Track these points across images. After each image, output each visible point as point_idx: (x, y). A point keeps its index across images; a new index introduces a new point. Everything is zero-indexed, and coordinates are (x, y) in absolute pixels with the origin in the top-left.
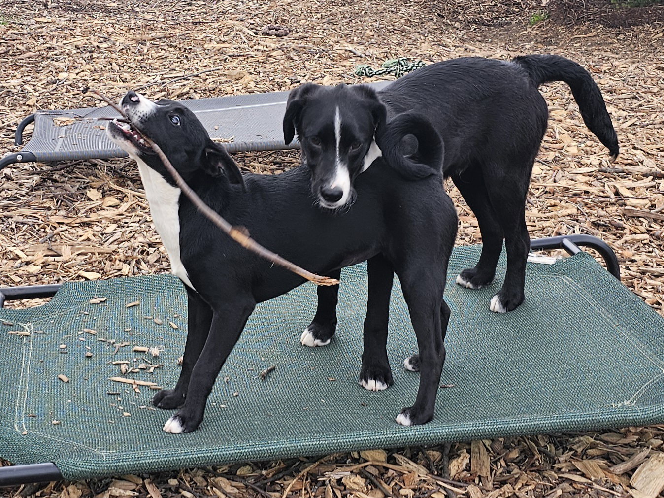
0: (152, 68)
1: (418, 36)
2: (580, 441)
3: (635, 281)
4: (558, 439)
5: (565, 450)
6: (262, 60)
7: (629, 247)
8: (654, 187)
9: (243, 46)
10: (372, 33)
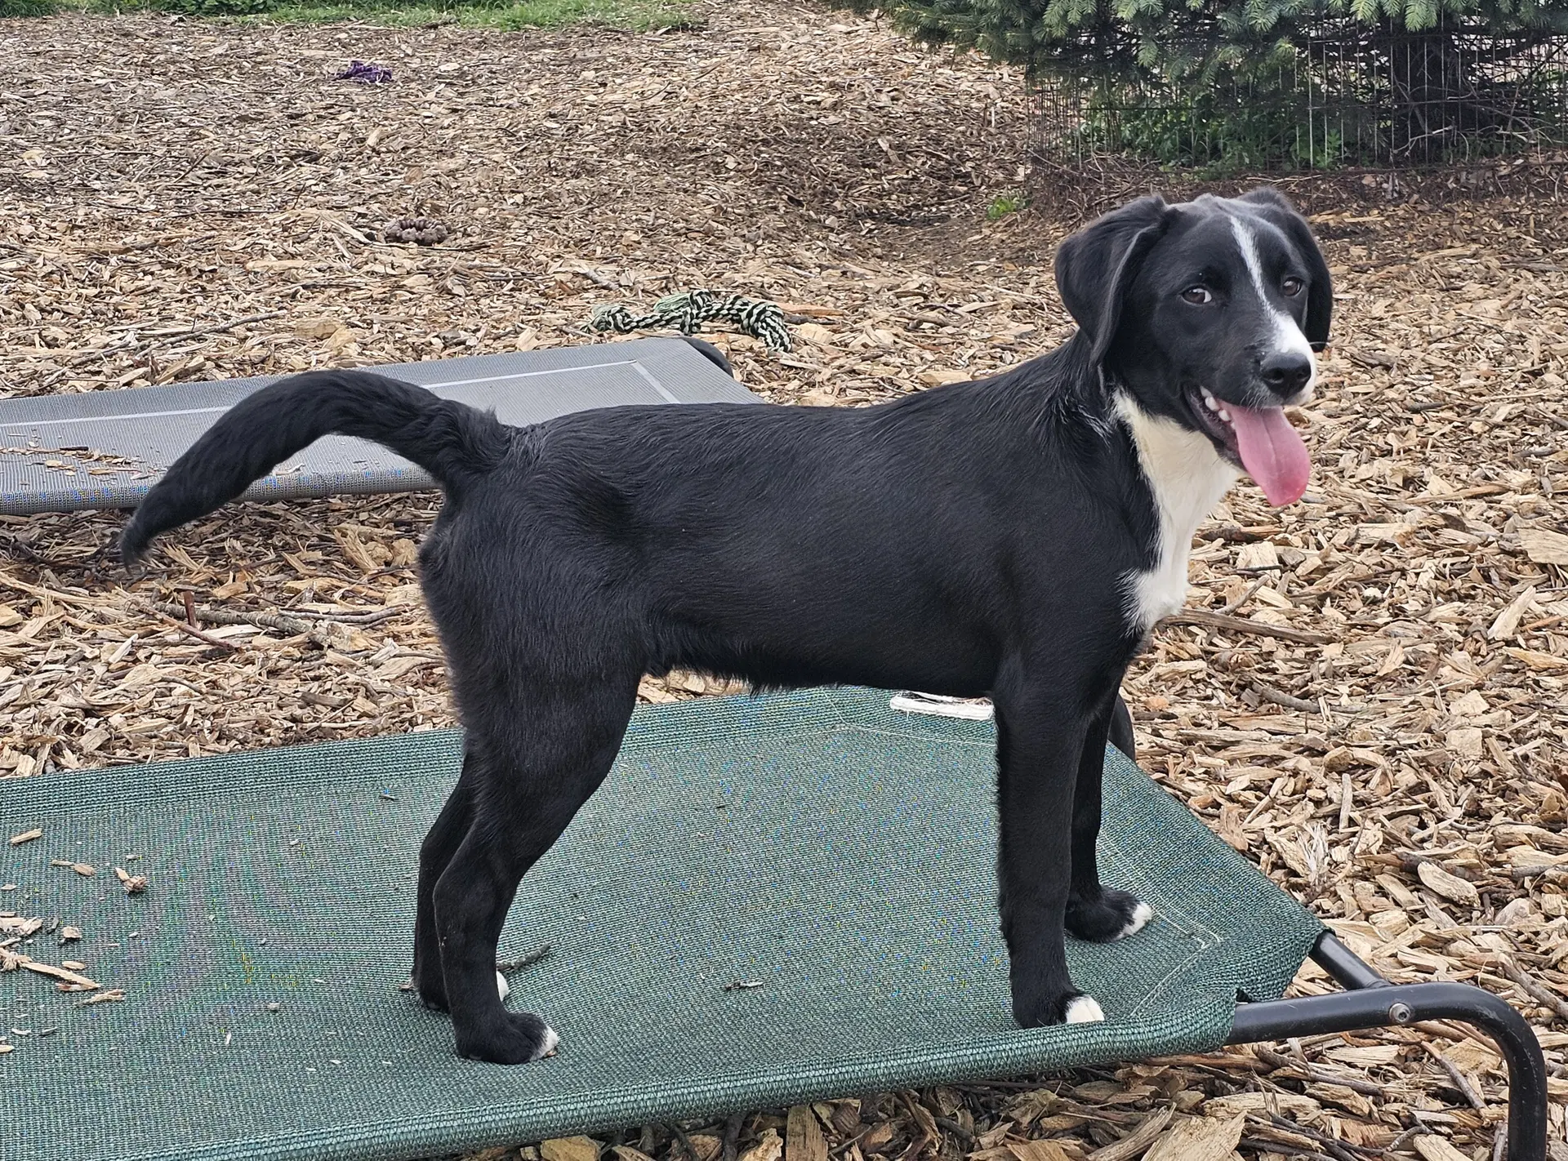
0: (120, 314)
1: (742, 245)
2: (1026, 1101)
3: (1170, 759)
4: (982, 1099)
5: (994, 1120)
6: (380, 296)
7: (1163, 688)
8: (1226, 561)
9: (337, 265)
10: (636, 238)
